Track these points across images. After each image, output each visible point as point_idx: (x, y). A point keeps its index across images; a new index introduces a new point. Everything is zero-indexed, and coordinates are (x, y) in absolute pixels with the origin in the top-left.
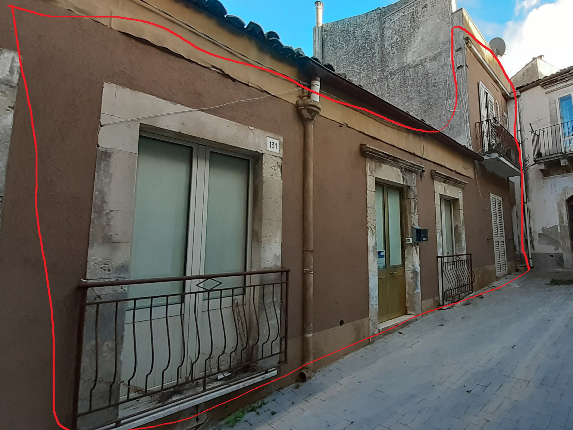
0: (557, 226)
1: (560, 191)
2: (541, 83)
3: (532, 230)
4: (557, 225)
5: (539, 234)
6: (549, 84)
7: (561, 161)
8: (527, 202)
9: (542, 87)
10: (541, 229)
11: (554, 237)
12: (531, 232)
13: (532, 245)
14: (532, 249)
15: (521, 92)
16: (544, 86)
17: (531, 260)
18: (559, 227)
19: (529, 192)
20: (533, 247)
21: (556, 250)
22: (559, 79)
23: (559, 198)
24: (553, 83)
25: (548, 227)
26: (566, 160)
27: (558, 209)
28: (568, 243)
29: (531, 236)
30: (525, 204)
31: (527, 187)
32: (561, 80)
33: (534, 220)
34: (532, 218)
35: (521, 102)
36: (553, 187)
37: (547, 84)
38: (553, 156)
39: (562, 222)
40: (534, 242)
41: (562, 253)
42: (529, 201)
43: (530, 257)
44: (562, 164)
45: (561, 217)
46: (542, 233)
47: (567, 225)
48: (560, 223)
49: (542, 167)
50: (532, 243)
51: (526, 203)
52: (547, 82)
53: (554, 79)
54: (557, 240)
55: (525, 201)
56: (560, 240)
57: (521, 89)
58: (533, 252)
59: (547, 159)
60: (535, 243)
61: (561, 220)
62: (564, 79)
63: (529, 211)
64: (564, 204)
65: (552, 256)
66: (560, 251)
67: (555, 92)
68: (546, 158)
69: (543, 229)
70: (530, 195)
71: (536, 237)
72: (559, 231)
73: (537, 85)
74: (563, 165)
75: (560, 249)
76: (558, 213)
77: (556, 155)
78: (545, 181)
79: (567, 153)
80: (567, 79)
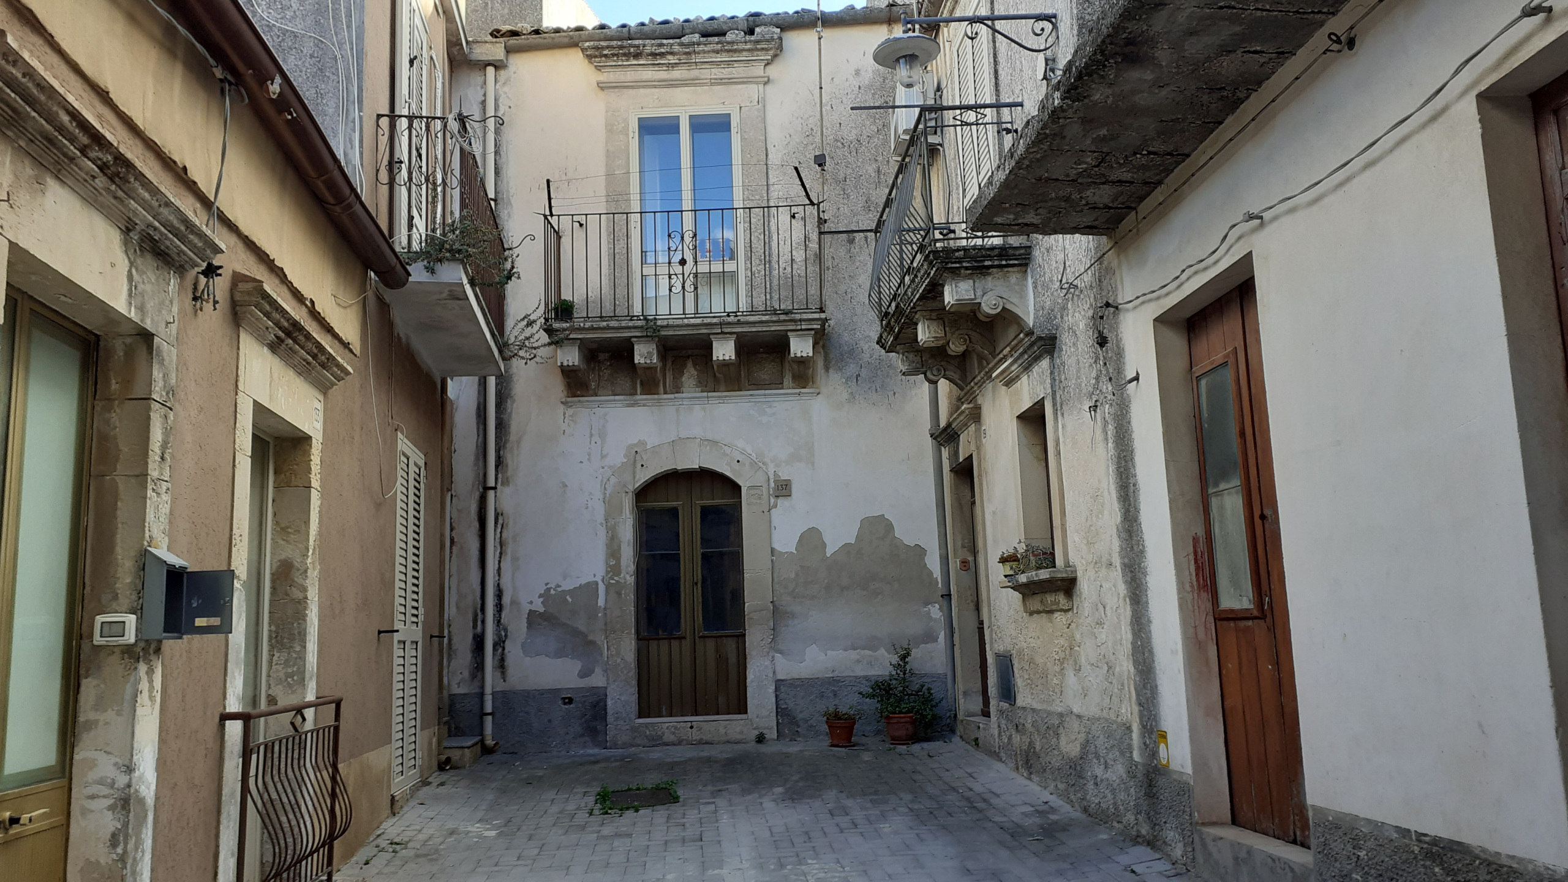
0: (596, 583)
1: (617, 457)
2: (587, 44)
3: (506, 600)
4: (599, 579)
5: (531, 613)
6: (613, 55)
7: (636, 347)
8: (499, 486)
9: (590, 57)
10: (540, 596)
11: (582, 628)
12: (499, 607)
13: (498, 657)
14: (498, 674)
15: (509, 51)
16: (596, 57)
17: (489, 720)
18: (602, 588)
19: (508, 445)
20: (501, 665)
21: (585, 673)
22: (648, 49)
23: (613, 480)
24: (627, 55)
25: (567, 585)
26: (652, 348)
27: (606, 520)
28: (628, 647)
29: (498, 622)
30: (491, 493)
31: (501, 426)
32: (654, 55)
33: (515, 559)
34: (509, 549)
35: (506, 89)
36: (596, 438)
37: (606, 56)
38: (613, 324)
39: (614, 569)
40: (508, 644)
41: (606, 688)
42: (506, 482)
43: (489, 708)
44: (638, 359)
45: (613, 552)
46: (542, 610)
47: (631, 580)
48: (607, 572)
49: (571, 357)
50: (500, 650)
51: (495, 488)
52: (608, 47)
53: (631, 46)
54: (590, 638)
55: (491, 483)
56: (599, 638)
57: (513, 41)
58: (501, 686)
59: (592, 329)
60: (513, 649)
61: (613, 563)
62: (662, 55)
63: (500, 521)
64: (627, 504)
65: (570, 701)
66: (597, 680)
67: (631, 91)
68: (588, 325)
69: (546, 596)
70: (509, 459)
71: (518, 627)
72: (601, 602)
73: (573, 44)
74: (642, 361)
75: (598, 671)
76: (602, 535)
77: (624, 324)
78: (570, 412)
79: (659, 323)
80: (672, 59)
